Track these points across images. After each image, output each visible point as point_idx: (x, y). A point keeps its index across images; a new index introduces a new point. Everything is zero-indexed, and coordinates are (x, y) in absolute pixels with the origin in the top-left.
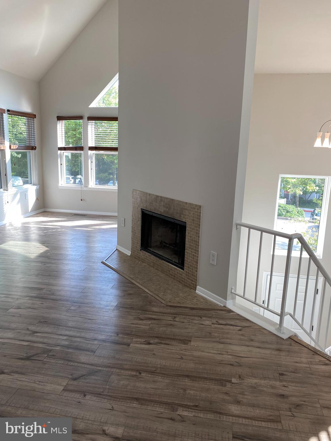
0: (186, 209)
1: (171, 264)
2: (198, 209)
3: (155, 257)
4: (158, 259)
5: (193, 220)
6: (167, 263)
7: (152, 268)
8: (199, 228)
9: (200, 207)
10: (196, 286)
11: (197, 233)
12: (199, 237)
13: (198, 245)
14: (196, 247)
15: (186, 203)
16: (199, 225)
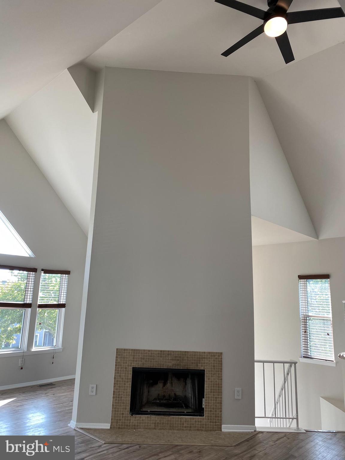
0: (205, 358)
1: (183, 416)
2: (219, 356)
3: (157, 417)
4: (163, 416)
5: (214, 366)
6: (177, 416)
7: (154, 430)
8: (221, 371)
9: (221, 353)
10: (221, 425)
11: (219, 377)
12: (221, 379)
13: (221, 387)
14: (219, 390)
15: (204, 352)
16: (221, 369)
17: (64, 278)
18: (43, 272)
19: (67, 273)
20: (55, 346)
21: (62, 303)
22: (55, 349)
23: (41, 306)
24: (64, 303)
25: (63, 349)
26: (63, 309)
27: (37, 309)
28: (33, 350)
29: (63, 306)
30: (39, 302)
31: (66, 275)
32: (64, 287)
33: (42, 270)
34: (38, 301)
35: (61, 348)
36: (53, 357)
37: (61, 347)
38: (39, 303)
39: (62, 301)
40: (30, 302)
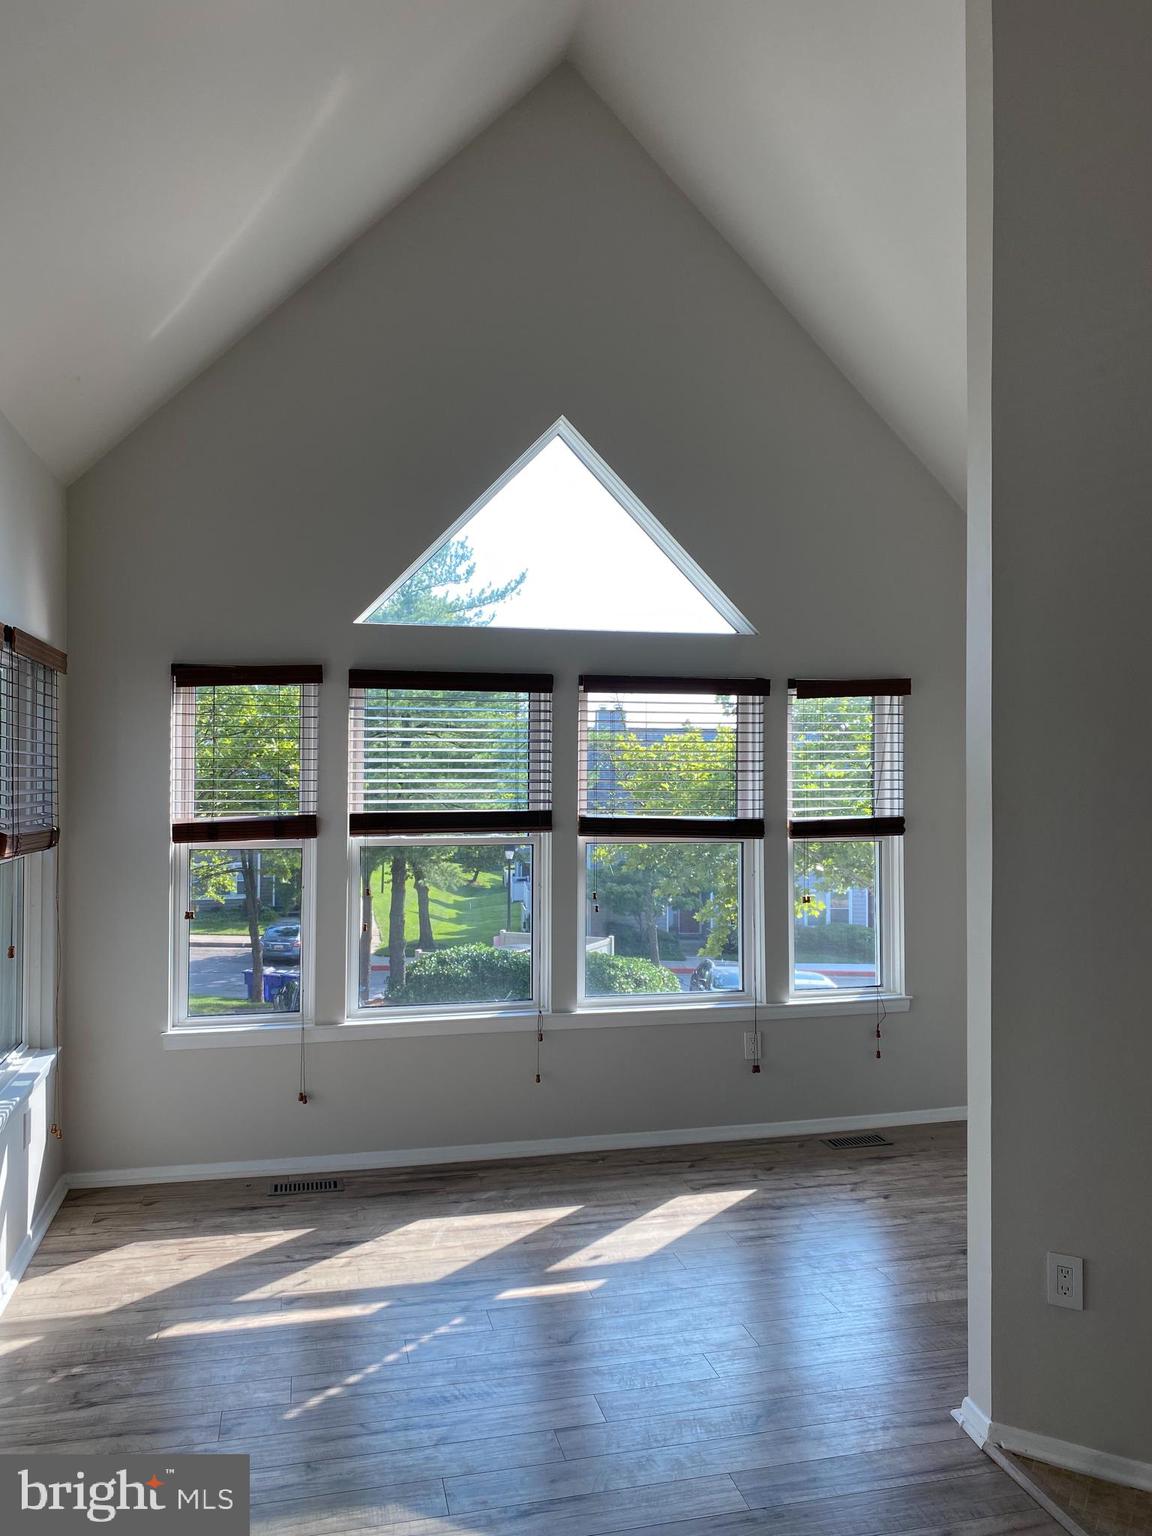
17: (887, 710)
18: (794, 692)
19: (899, 686)
20: (880, 989)
21: (887, 813)
22: (882, 1000)
23: (802, 830)
24: (896, 813)
25: (911, 1000)
26: (897, 841)
27: (790, 841)
28: (791, 1002)
29: (891, 826)
30: (793, 815)
31: (896, 698)
32: (892, 747)
33: (792, 684)
34: (791, 810)
35: (904, 996)
36: (878, 1032)
37: (904, 993)
38: (792, 817)
39: (891, 808)
40: (757, 816)
